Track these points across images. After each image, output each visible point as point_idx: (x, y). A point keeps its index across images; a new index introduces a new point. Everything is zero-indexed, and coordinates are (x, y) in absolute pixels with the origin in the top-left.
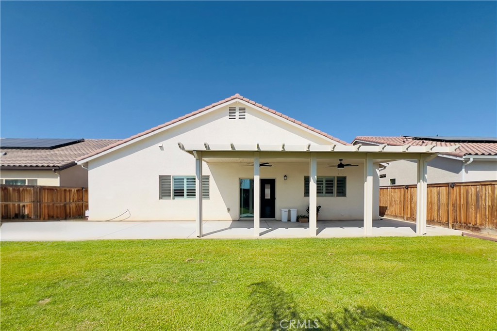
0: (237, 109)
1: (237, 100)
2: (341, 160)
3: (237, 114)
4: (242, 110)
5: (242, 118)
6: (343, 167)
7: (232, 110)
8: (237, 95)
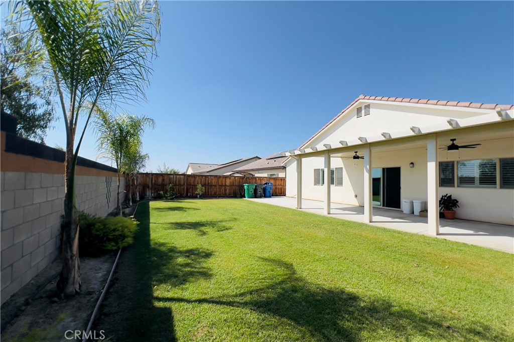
0: (363, 108)
1: (363, 101)
2: (453, 140)
3: (363, 112)
4: (368, 107)
5: (367, 114)
6: (458, 149)
7: (359, 110)
8: (361, 96)
